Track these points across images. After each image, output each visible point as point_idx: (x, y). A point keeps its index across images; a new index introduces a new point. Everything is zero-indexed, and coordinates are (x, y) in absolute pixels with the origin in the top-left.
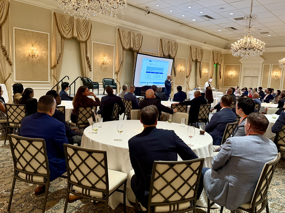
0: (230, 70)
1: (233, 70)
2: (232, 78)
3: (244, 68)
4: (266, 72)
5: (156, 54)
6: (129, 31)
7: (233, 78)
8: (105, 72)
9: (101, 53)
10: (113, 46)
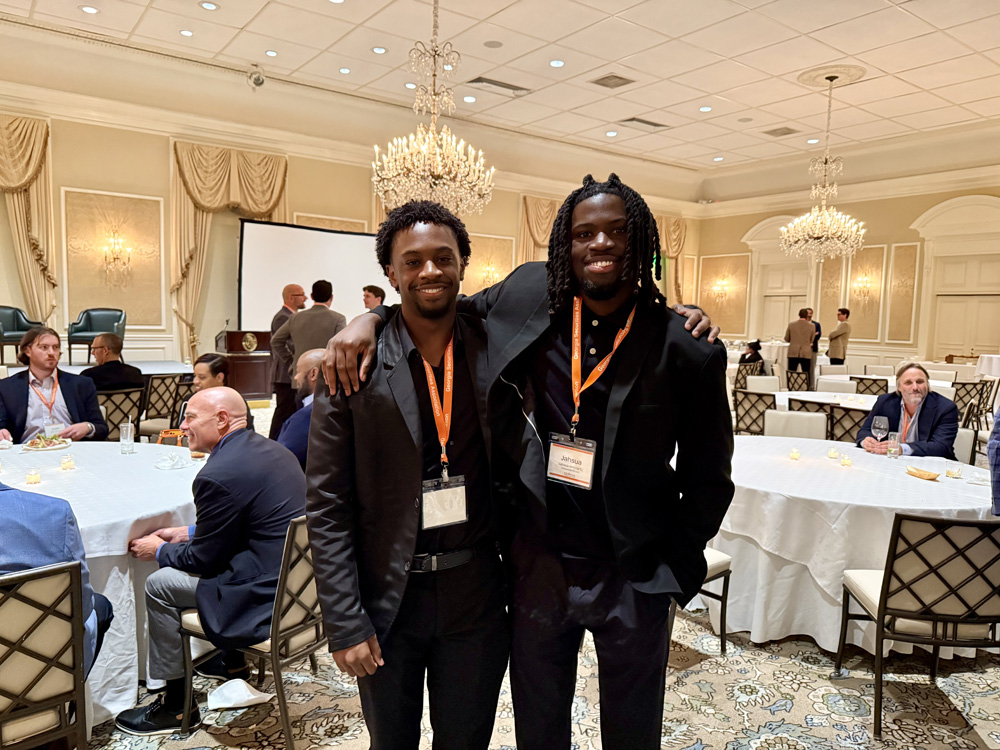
0: (717, 274)
1: (726, 274)
2: (725, 304)
3: (764, 266)
4: (831, 277)
5: (363, 224)
6: (219, 151)
7: (729, 301)
8: (126, 286)
9: (104, 224)
10: (158, 202)
